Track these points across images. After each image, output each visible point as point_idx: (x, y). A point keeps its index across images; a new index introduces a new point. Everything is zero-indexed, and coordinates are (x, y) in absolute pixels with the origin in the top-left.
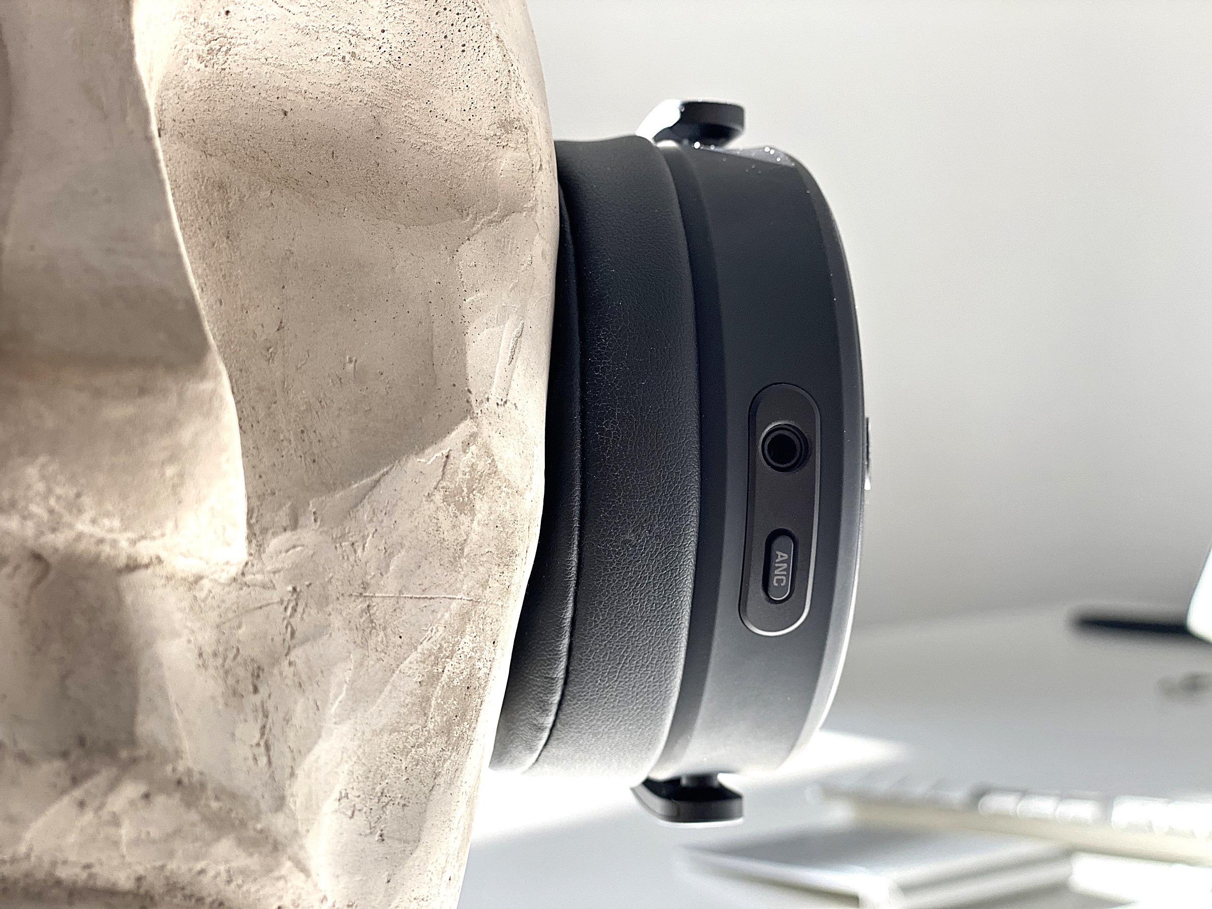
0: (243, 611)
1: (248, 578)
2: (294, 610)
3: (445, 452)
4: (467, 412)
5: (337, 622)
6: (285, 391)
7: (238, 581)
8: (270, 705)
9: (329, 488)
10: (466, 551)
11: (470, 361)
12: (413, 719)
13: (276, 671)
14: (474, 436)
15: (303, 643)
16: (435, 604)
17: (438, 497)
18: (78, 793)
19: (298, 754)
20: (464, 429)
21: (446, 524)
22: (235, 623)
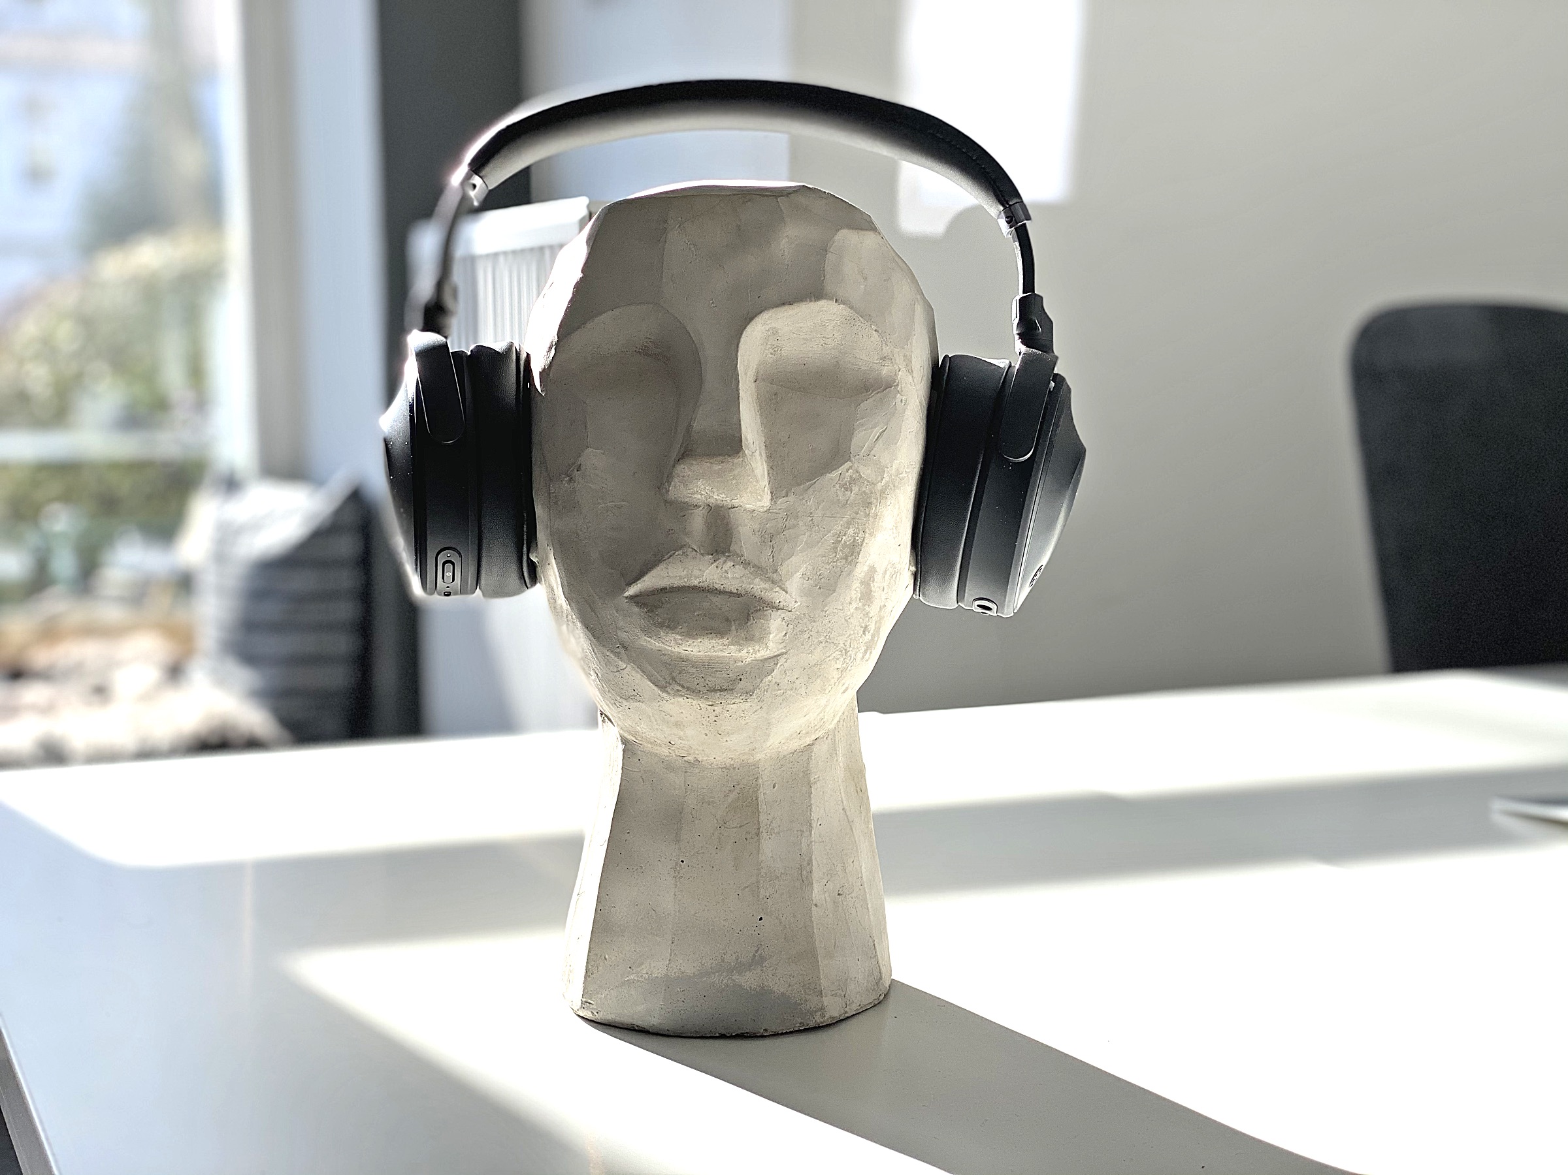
0: (768, 520)
1: (771, 511)
2: (786, 520)
3: (840, 472)
4: (849, 459)
5: (801, 523)
6: (788, 457)
7: (768, 511)
8: (775, 546)
9: (799, 485)
10: (848, 503)
11: (853, 443)
12: (831, 554)
13: (778, 537)
14: (851, 467)
15: (789, 529)
16: (837, 519)
17: (837, 486)
18: (715, 564)
19: (784, 560)
20: (848, 464)
21: (840, 494)
22: (766, 523)
